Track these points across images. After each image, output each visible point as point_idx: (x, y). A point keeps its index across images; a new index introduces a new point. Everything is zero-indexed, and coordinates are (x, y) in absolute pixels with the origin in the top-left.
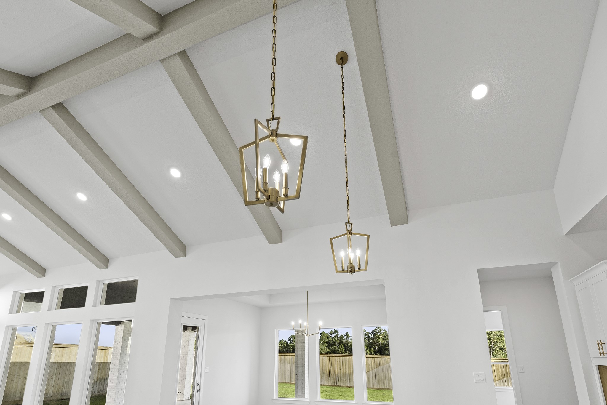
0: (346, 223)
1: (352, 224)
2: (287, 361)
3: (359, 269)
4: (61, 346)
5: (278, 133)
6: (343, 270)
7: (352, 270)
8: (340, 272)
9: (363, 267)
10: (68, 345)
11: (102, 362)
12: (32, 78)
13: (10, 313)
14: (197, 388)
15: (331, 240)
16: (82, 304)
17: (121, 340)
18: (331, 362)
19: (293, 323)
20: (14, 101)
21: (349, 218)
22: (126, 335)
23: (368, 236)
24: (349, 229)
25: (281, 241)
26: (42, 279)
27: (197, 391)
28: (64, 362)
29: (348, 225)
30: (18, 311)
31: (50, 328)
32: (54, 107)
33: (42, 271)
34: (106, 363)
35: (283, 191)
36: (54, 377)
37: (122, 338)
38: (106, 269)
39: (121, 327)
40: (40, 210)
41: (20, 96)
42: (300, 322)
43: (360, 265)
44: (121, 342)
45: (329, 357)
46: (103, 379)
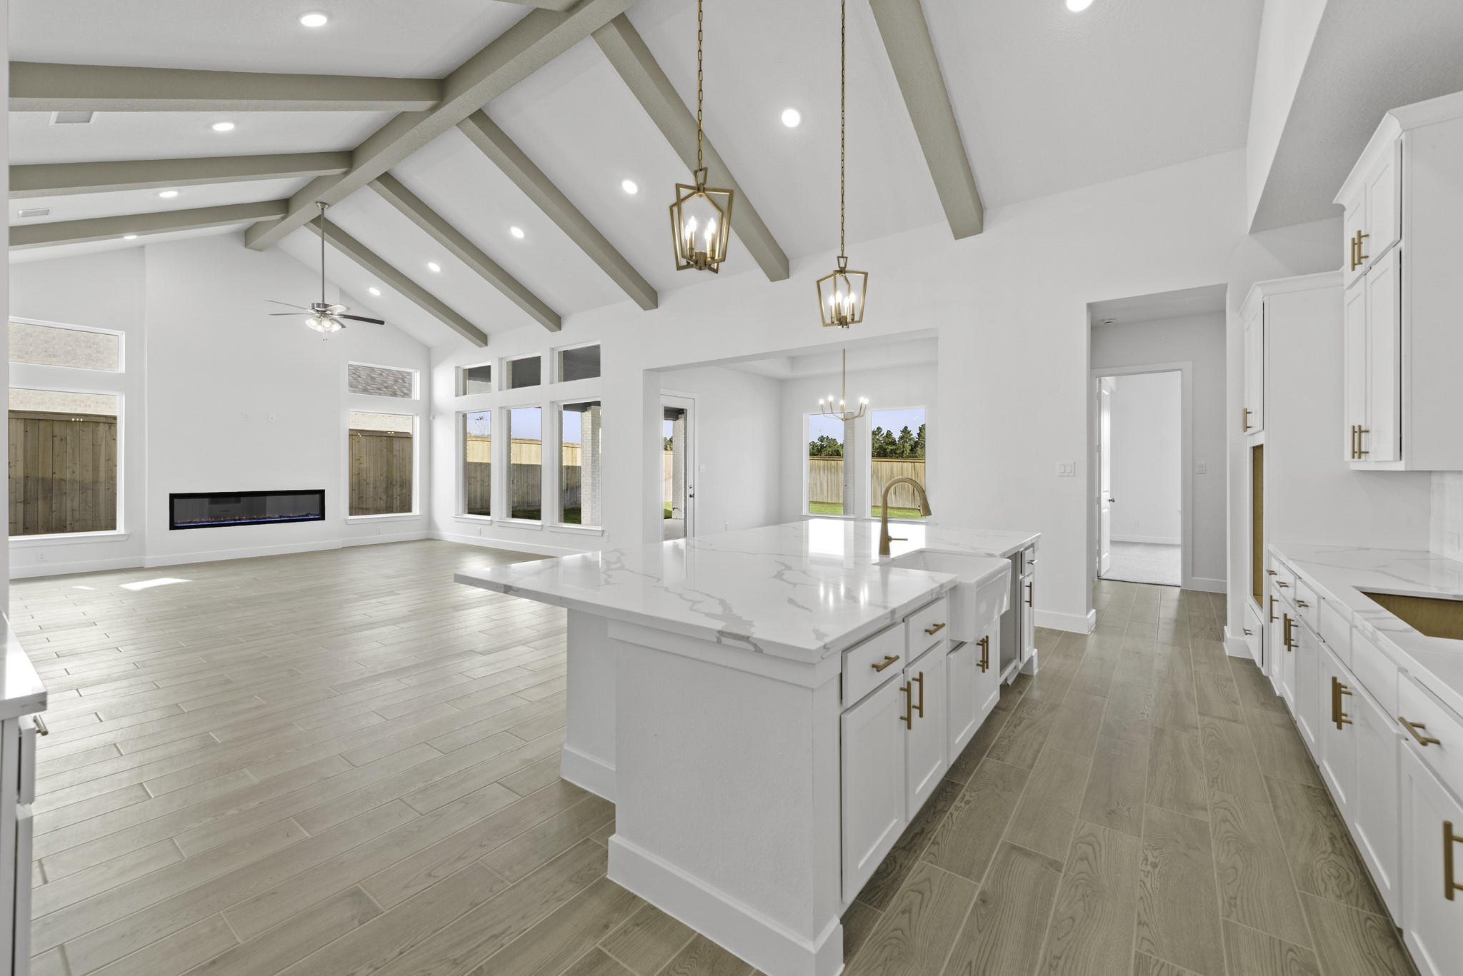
0: (838, 257)
1: (847, 258)
3: (853, 320)
4: (518, 441)
5: (705, 186)
6: (833, 323)
7: (843, 322)
9: (857, 318)
10: (525, 440)
11: (570, 465)
12: (442, 80)
13: (457, 395)
14: (690, 492)
16: (537, 382)
17: (590, 432)
20: (427, 117)
22: (596, 424)
23: (866, 274)
24: (842, 265)
26: (485, 348)
27: (691, 496)
28: (524, 463)
29: (841, 260)
30: (465, 393)
31: (505, 413)
32: (472, 117)
33: (481, 338)
34: (576, 467)
36: (515, 482)
37: (590, 429)
38: (559, 332)
39: (588, 415)
40: (471, 256)
41: (433, 109)
42: (831, 398)
44: (590, 435)
46: (575, 488)
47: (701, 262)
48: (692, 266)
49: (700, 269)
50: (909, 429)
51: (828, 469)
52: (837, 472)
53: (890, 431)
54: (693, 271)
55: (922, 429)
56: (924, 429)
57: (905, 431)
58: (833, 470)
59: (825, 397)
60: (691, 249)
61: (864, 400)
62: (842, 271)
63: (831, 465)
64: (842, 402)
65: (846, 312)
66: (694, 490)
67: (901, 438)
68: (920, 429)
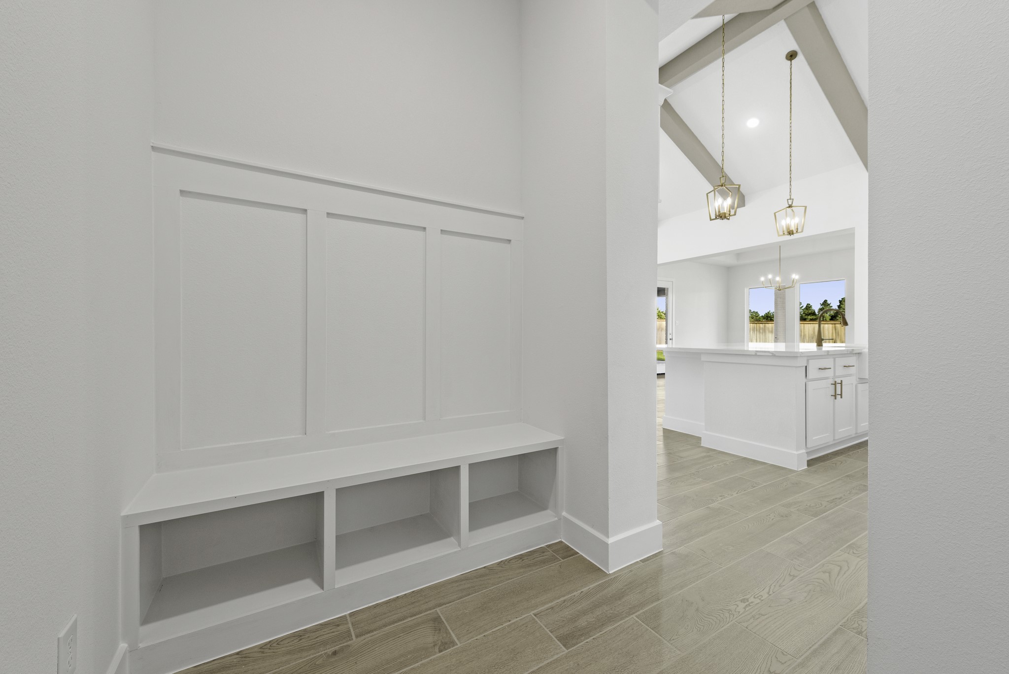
2: (769, 330)
7: (790, 233)
8: (782, 235)
15: (775, 213)
18: (837, 331)
19: (762, 279)
21: (790, 196)
23: (806, 207)
24: (790, 203)
25: (744, 206)
27: (670, 339)
29: (789, 201)
35: (728, 213)
42: (770, 276)
43: (797, 229)
45: (834, 325)
47: (723, 216)
48: (718, 219)
49: (723, 219)
50: (829, 302)
51: (757, 330)
52: (765, 332)
53: (809, 304)
54: (719, 221)
55: (842, 302)
56: (844, 301)
57: (825, 303)
58: (761, 331)
59: (765, 275)
60: (719, 212)
61: (795, 276)
62: (790, 206)
63: (759, 327)
64: (778, 279)
65: (793, 228)
66: (672, 336)
67: (821, 310)
68: (840, 302)
